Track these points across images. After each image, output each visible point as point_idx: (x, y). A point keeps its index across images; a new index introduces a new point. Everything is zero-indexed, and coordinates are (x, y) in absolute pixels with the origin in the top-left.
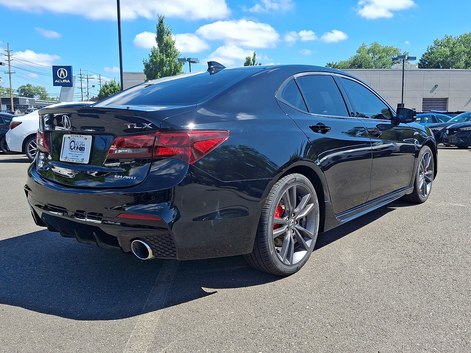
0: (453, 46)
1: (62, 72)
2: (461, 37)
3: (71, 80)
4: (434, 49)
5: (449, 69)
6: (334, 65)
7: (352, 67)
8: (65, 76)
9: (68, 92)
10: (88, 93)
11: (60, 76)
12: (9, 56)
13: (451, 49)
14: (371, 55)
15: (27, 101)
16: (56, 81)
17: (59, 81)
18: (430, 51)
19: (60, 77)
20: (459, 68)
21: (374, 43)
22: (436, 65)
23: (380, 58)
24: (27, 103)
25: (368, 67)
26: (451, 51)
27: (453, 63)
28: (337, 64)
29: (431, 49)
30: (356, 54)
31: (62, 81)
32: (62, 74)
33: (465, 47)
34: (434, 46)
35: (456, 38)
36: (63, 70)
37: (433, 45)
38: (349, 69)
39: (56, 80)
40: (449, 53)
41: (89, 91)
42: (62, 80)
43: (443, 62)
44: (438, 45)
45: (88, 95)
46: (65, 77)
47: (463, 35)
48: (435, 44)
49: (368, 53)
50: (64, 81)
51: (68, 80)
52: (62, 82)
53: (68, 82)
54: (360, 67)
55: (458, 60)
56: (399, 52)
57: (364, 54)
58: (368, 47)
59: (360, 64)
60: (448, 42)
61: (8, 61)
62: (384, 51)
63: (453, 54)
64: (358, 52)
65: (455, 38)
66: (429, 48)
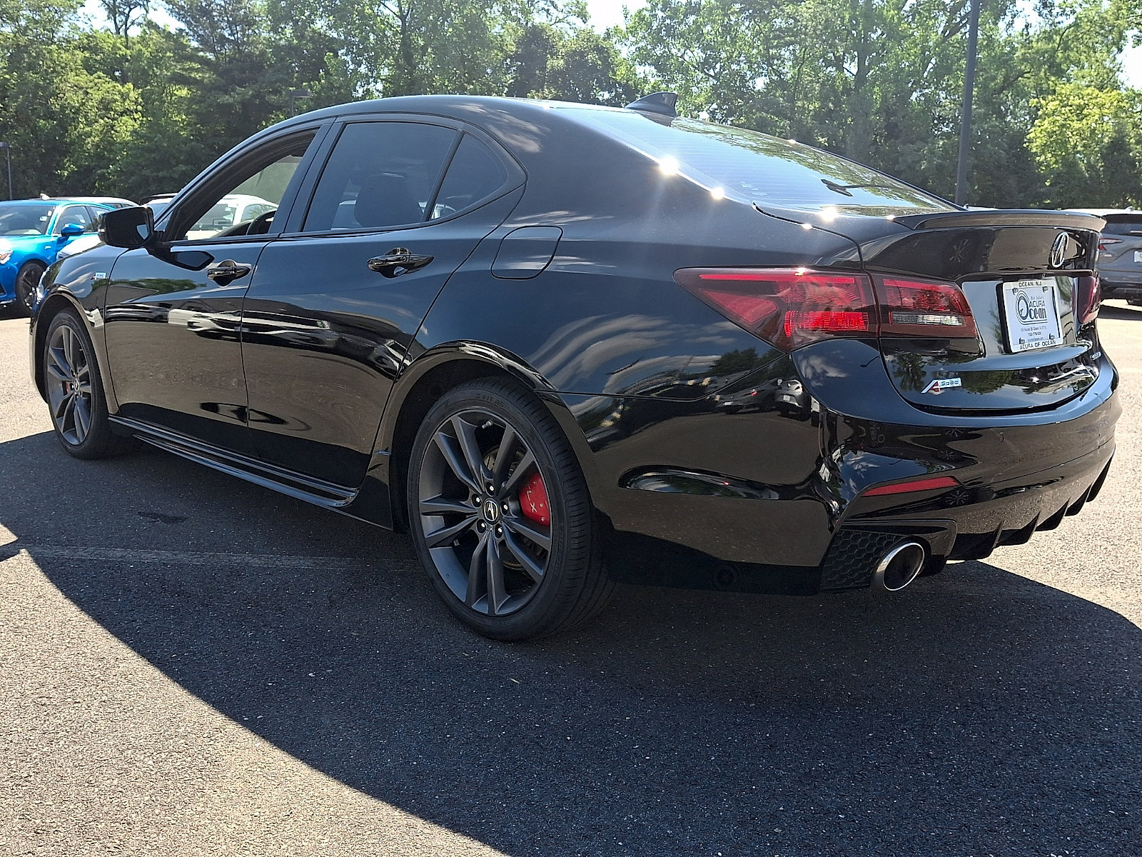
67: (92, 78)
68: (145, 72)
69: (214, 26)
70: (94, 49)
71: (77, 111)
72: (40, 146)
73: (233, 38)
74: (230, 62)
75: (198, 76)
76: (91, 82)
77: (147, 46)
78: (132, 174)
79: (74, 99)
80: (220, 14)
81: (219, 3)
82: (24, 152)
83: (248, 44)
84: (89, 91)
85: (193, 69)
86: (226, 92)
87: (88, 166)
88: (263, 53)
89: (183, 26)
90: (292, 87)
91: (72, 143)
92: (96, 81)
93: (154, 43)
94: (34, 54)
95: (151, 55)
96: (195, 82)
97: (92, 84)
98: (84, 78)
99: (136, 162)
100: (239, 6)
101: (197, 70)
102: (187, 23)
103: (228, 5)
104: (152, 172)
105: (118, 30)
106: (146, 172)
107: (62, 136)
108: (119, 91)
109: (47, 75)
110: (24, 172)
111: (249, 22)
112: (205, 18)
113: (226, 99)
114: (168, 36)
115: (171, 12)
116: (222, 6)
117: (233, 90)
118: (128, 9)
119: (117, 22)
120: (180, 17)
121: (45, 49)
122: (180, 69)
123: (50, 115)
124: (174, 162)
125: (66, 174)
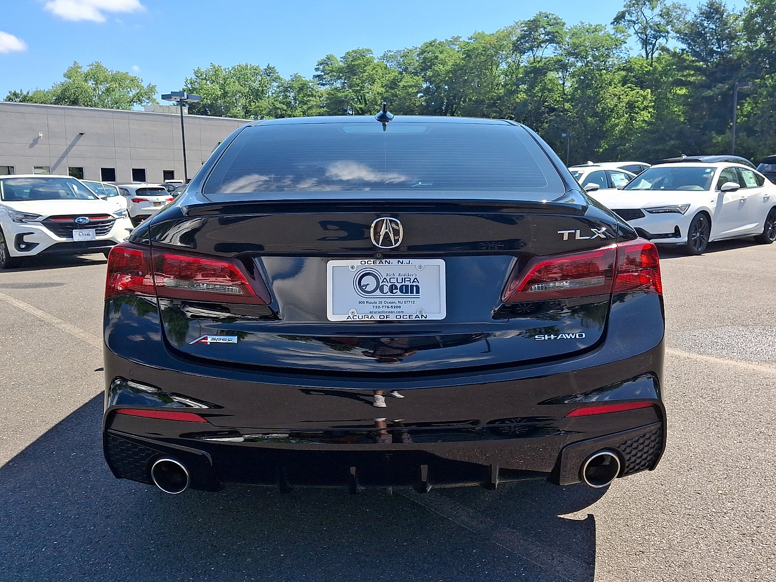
0: (225, 83)
2: (234, 69)
4: (196, 84)
5: (222, 116)
6: (25, 97)
7: (61, 103)
13: (222, 87)
14: (91, 83)
18: (189, 86)
20: (237, 118)
21: (94, 63)
22: (202, 110)
23: (108, 90)
25: (89, 104)
26: (222, 90)
27: (227, 109)
28: (30, 95)
29: (191, 83)
30: (63, 80)
33: (242, 86)
34: (195, 80)
35: (227, 70)
37: (194, 77)
38: (55, 106)
40: (220, 93)
43: (211, 106)
44: (201, 78)
47: (236, 67)
48: (197, 76)
49: (86, 81)
54: (75, 102)
55: (234, 104)
56: (140, 84)
57: (79, 81)
58: (85, 69)
59: (75, 99)
60: (216, 75)
62: (114, 80)
63: (225, 95)
64: (68, 76)
65: (225, 70)
66: (189, 82)
67: (623, 88)
68: (657, 81)
69: (706, 43)
70: (629, 70)
71: (612, 111)
72: (588, 134)
73: (719, 50)
74: (716, 67)
75: (692, 79)
76: (622, 91)
77: (661, 63)
78: (640, 148)
79: (611, 103)
80: (712, 35)
81: (712, 27)
82: (578, 139)
83: (729, 52)
84: (621, 97)
85: (689, 75)
86: (709, 88)
87: (615, 145)
88: (740, 58)
89: (684, 46)
90: (757, 79)
91: (607, 131)
92: (626, 90)
93: (665, 61)
94: (590, 78)
95: (662, 69)
96: (690, 83)
97: (623, 92)
98: (619, 90)
99: (643, 141)
100: (725, 27)
101: (693, 75)
102: (689, 44)
103: (717, 28)
104: (652, 146)
105: (647, 55)
106: (649, 147)
107: (601, 127)
108: (641, 95)
109: (597, 89)
110: (577, 151)
111: (732, 37)
112: (700, 39)
113: (709, 93)
114: (674, 54)
115: (678, 38)
116: (714, 29)
117: (715, 87)
118: (655, 40)
119: (648, 49)
120: (684, 41)
121: (598, 73)
122: (681, 76)
123: (595, 115)
124: (668, 139)
125: (601, 151)
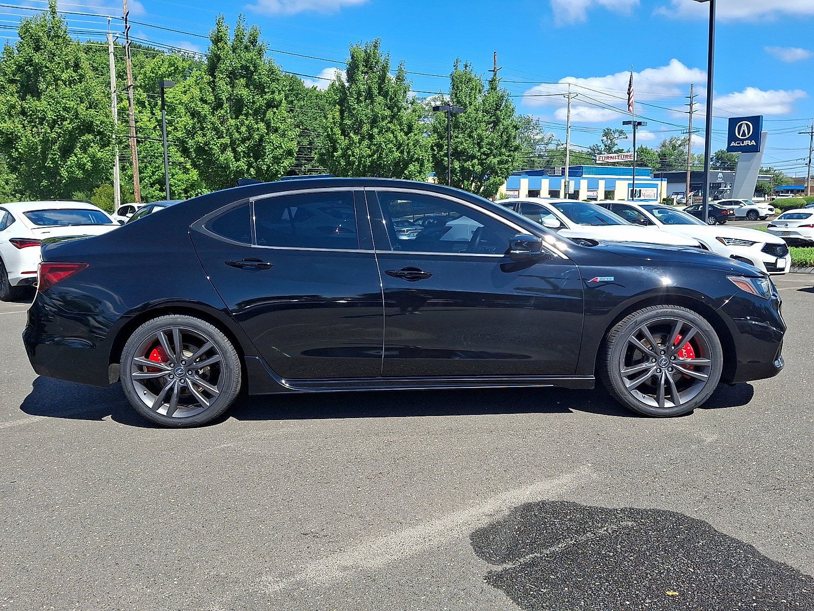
1: (744, 128)
3: (758, 141)
8: (748, 134)
9: (751, 161)
10: (810, 159)
11: (739, 135)
12: (691, 105)
15: (720, 175)
16: (733, 144)
17: (738, 144)
19: (740, 137)
24: (719, 179)
31: (743, 143)
32: (744, 130)
36: (746, 123)
39: (733, 142)
41: (812, 155)
42: (743, 141)
45: (809, 163)
46: (747, 136)
50: (746, 143)
51: (753, 141)
52: (741, 144)
53: (752, 143)
61: (690, 113)
